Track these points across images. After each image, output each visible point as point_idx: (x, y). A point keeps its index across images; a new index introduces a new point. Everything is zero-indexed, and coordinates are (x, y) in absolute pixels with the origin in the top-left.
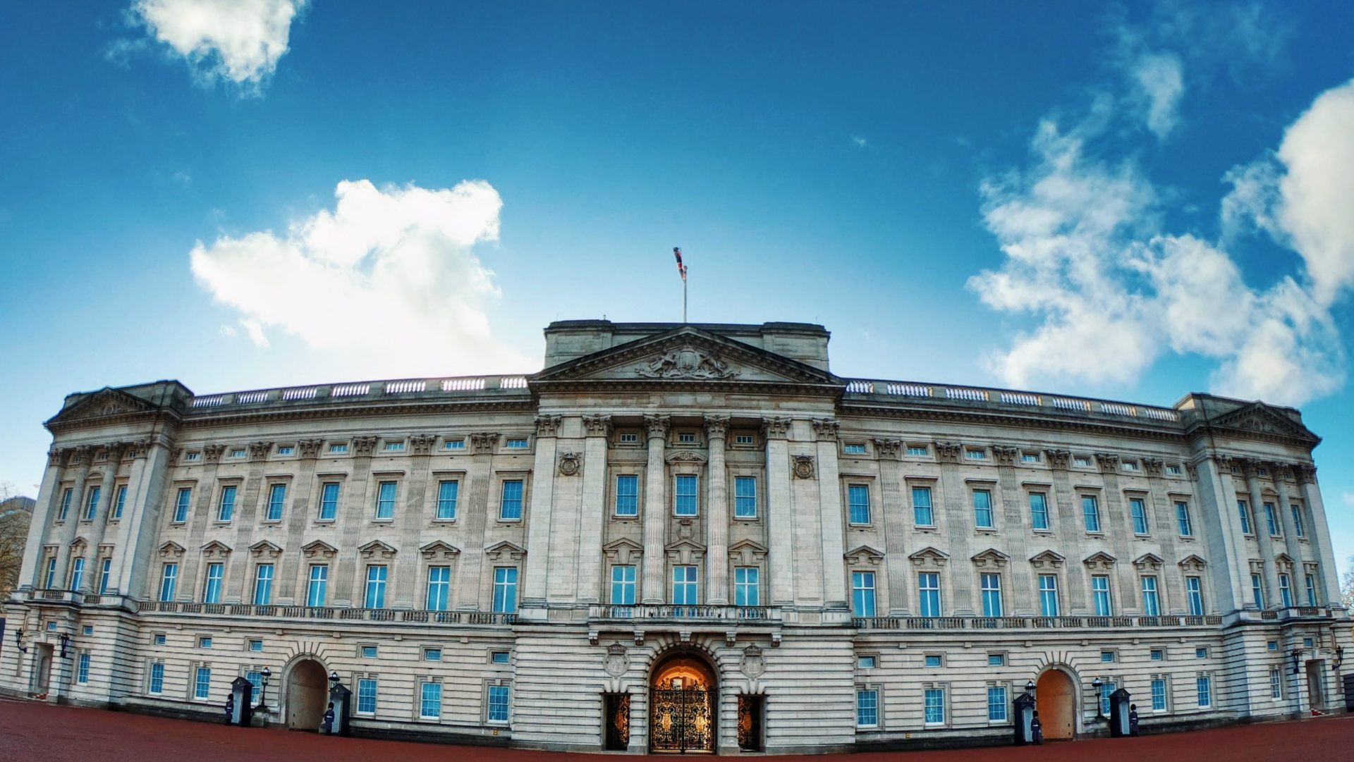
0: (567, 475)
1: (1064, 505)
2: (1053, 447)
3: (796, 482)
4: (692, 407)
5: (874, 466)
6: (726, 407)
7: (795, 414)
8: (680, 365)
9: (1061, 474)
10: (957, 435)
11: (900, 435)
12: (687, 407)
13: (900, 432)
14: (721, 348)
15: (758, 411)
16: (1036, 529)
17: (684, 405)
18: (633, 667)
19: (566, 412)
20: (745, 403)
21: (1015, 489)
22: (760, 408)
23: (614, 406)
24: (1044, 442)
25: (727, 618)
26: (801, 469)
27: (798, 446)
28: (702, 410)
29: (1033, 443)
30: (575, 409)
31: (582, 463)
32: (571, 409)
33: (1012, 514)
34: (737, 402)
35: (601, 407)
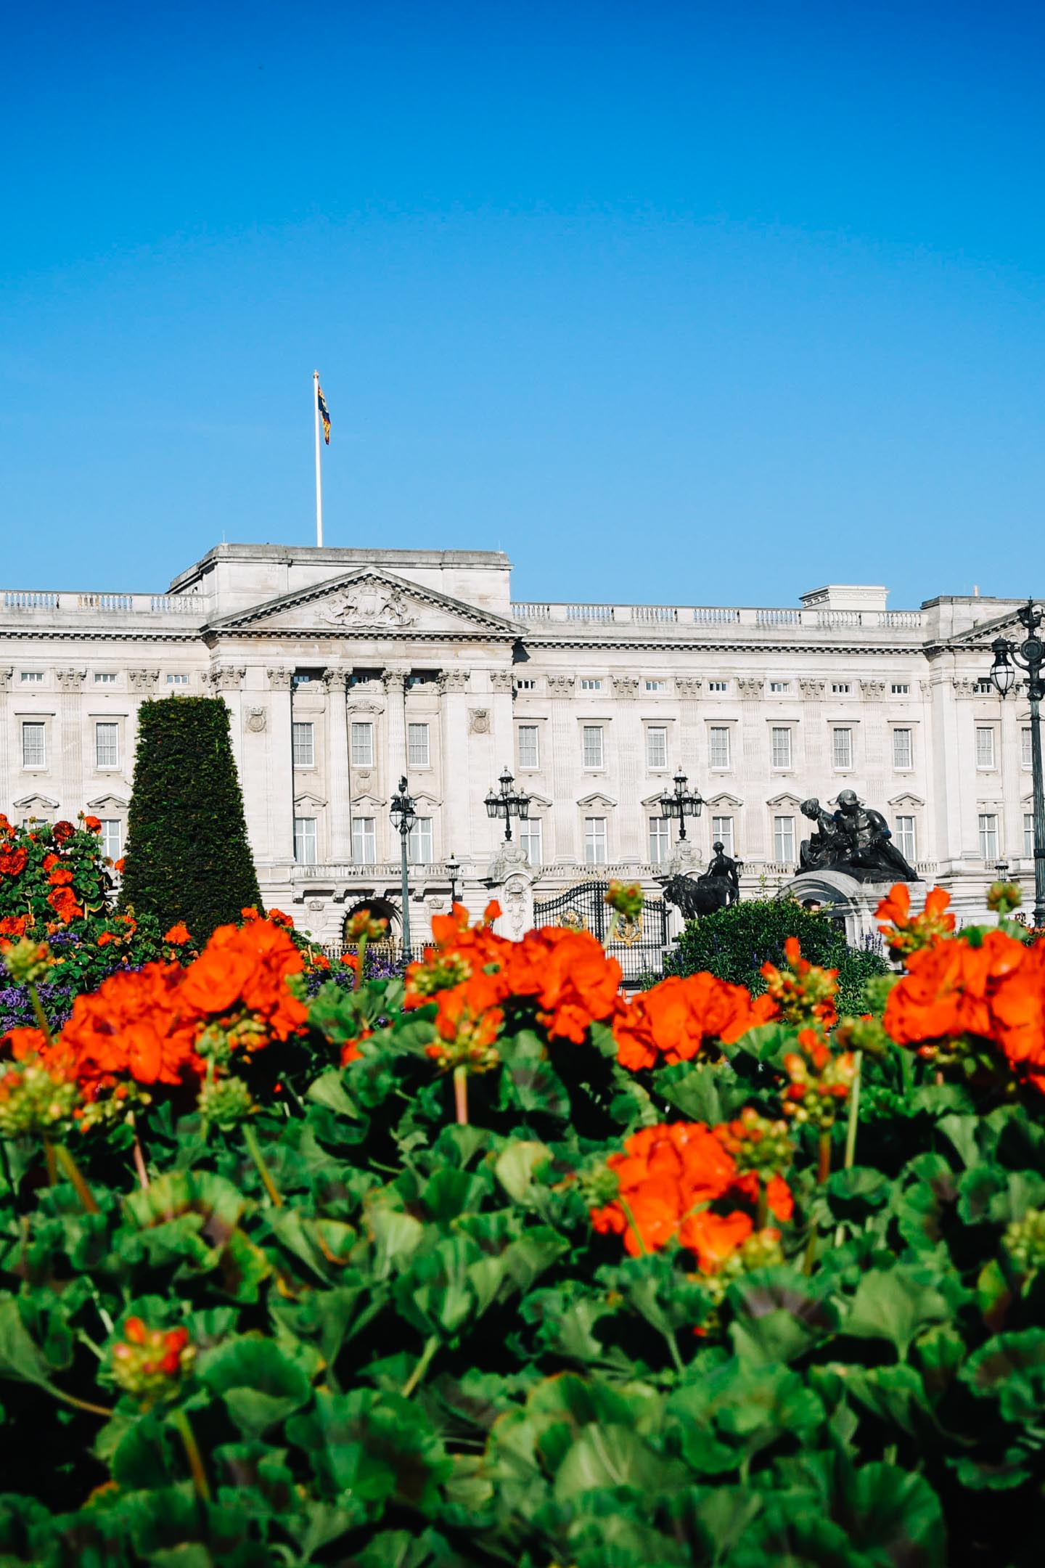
0: (255, 731)
1: (750, 741)
2: (745, 676)
3: (472, 736)
4: (373, 657)
5: (546, 705)
6: (407, 657)
7: (474, 664)
8: (362, 609)
9: (751, 705)
10: (635, 667)
11: (575, 669)
12: (369, 657)
13: (575, 666)
14: (403, 591)
15: (437, 661)
16: (716, 768)
17: (365, 654)
18: (330, 921)
19: (249, 661)
20: (425, 653)
21: (695, 724)
22: (439, 658)
23: (296, 656)
24: (735, 668)
25: (415, 876)
26: (478, 724)
27: (475, 698)
28: (383, 661)
29: (722, 671)
30: (258, 658)
31: (267, 718)
32: (253, 658)
33: (688, 754)
34: (416, 651)
35: (283, 656)
